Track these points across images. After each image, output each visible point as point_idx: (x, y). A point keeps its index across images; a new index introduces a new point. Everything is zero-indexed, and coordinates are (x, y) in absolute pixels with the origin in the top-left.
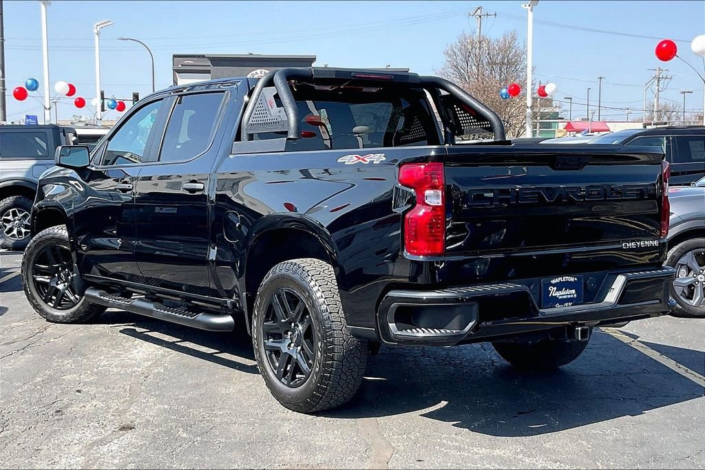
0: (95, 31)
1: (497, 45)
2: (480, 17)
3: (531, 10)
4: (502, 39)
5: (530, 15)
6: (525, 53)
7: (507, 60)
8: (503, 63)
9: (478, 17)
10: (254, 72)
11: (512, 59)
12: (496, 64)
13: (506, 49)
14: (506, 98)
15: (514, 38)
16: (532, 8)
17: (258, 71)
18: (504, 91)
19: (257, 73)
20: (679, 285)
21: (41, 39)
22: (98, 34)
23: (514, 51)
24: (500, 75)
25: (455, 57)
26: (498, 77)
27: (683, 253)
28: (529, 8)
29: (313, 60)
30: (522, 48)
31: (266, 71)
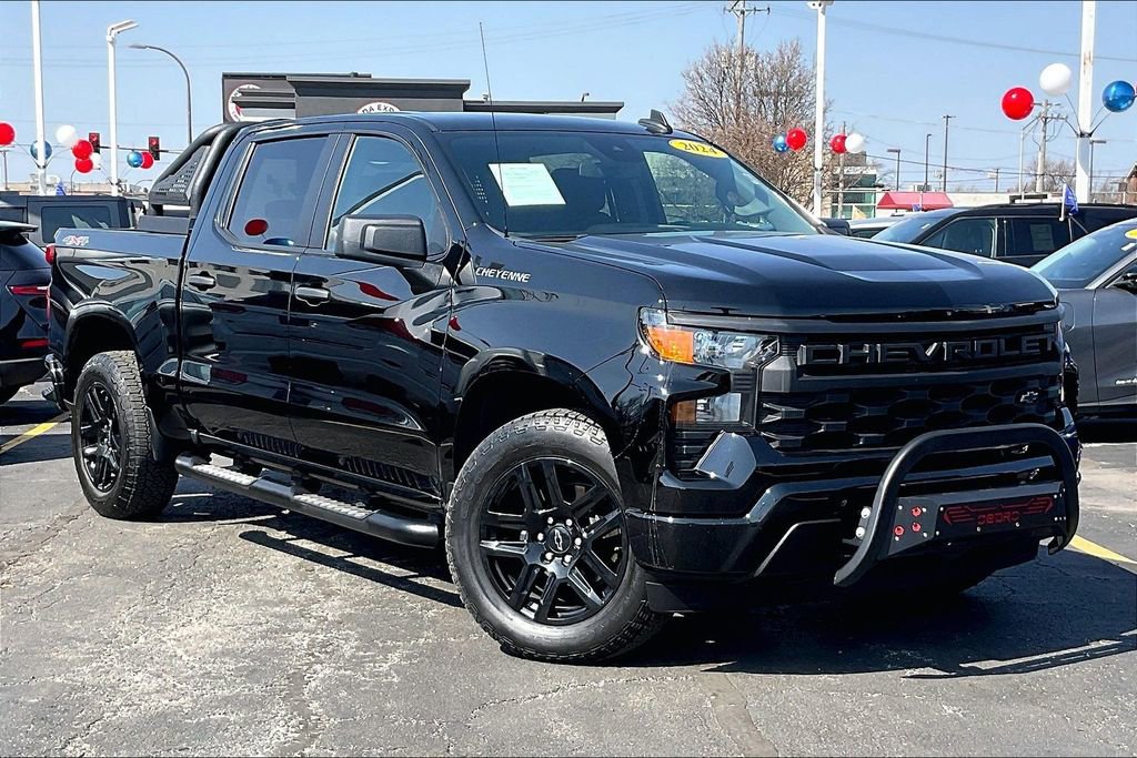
0: (109, 38)
1: (768, 63)
2: (743, 13)
3: (823, 13)
4: (776, 54)
5: (822, 19)
6: (814, 76)
7: (787, 90)
8: (779, 94)
9: (739, 13)
10: (367, 107)
11: (794, 86)
12: (768, 94)
13: (784, 70)
14: (783, 151)
15: (796, 52)
16: (824, 9)
17: (374, 106)
18: (781, 140)
19: (372, 109)
21: (31, 47)
22: (111, 43)
23: (797, 74)
24: (775, 114)
25: (700, 83)
26: (770, 118)
28: (820, 9)
29: (465, 87)
30: (810, 67)
31: (386, 105)
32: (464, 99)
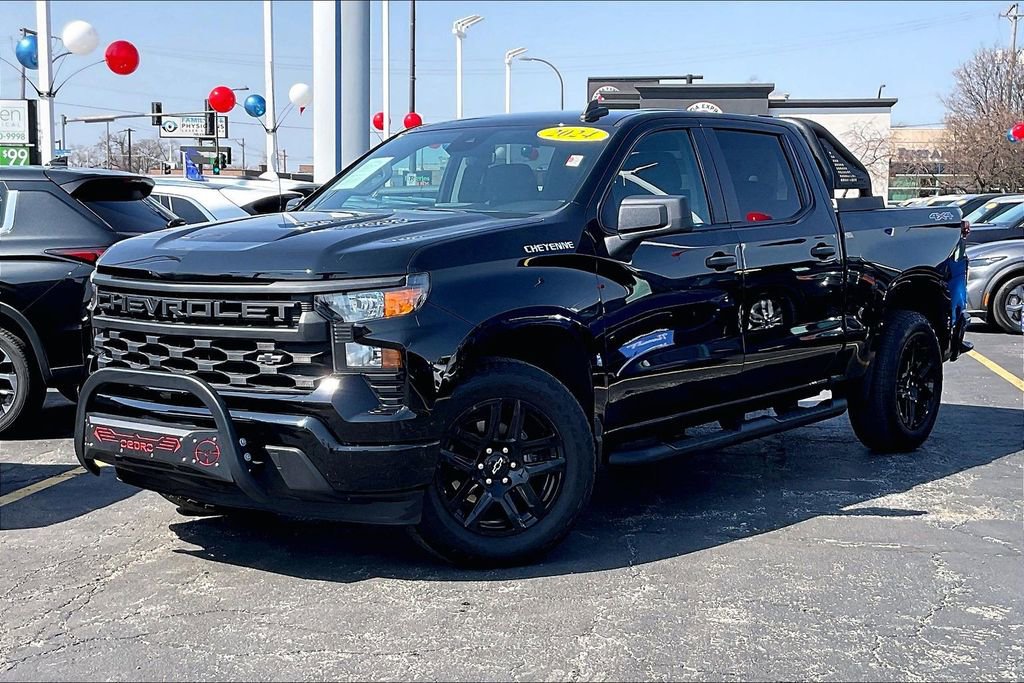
0: (507, 61)
2: (1016, 18)
9: (1012, 18)
10: (694, 106)
17: (700, 105)
19: (697, 107)
20: (1010, 310)
22: (509, 64)
27: (1014, 286)
29: (770, 89)
31: (709, 104)
32: (770, 98)
